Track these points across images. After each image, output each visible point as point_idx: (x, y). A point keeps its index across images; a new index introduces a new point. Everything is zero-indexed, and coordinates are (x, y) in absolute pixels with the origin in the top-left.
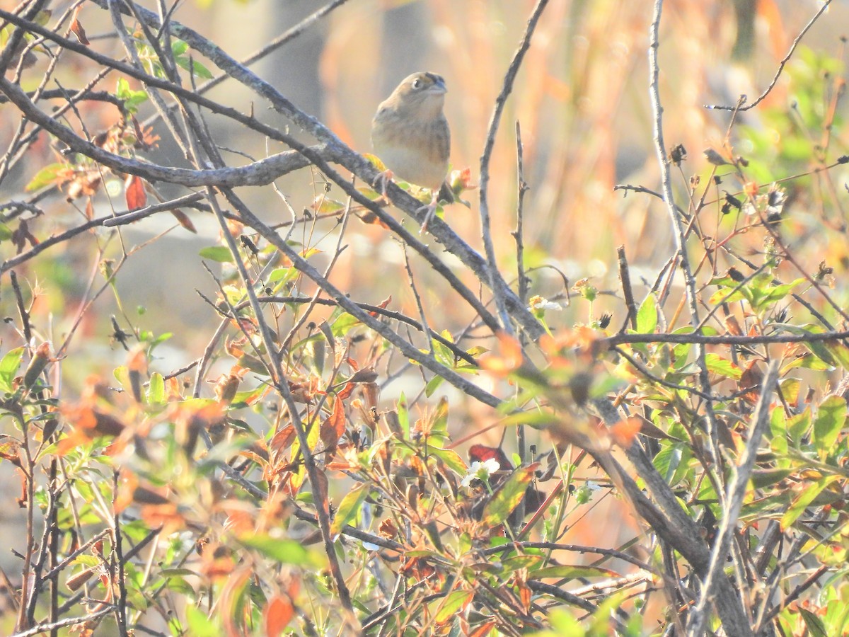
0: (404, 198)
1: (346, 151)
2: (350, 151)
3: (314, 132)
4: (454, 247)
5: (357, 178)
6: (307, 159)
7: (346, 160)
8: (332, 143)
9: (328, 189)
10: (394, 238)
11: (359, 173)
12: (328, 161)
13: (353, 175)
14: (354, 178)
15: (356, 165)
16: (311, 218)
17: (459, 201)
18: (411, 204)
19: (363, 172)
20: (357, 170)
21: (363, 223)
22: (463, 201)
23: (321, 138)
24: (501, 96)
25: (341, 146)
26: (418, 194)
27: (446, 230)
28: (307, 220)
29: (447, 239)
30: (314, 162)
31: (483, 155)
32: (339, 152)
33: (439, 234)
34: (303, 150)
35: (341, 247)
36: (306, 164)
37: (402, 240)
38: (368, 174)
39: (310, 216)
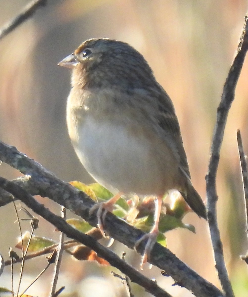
0: (123, 228)
1: (53, 182)
2: (57, 181)
3: (15, 164)
4: (184, 279)
5: (68, 211)
6: (11, 195)
7: (54, 192)
8: (37, 174)
9: (35, 225)
10: (116, 275)
11: (70, 206)
12: (35, 194)
13: (63, 208)
14: (65, 212)
15: (66, 196)
16: (18, 260)
17: (182, 225)
18: (131, 235)
19: (74, 203)
20: (68, 202)
21: (76, 260)
22: (187, 225)
23: (24, 169)
24: (221, 104)
25: (47, 176)
26: (135, 222)
27: (173, 261)
28: (14, 262)
29: (176, 270)
30: (18, 197)
31: (207, 173)
32: (46, 184)
33: (166, 266)
34: (5, 185)
35: (57, 289)
36: (10, 200)
37: (124, 276)
38: (80, 206)
39: (17, 257)
